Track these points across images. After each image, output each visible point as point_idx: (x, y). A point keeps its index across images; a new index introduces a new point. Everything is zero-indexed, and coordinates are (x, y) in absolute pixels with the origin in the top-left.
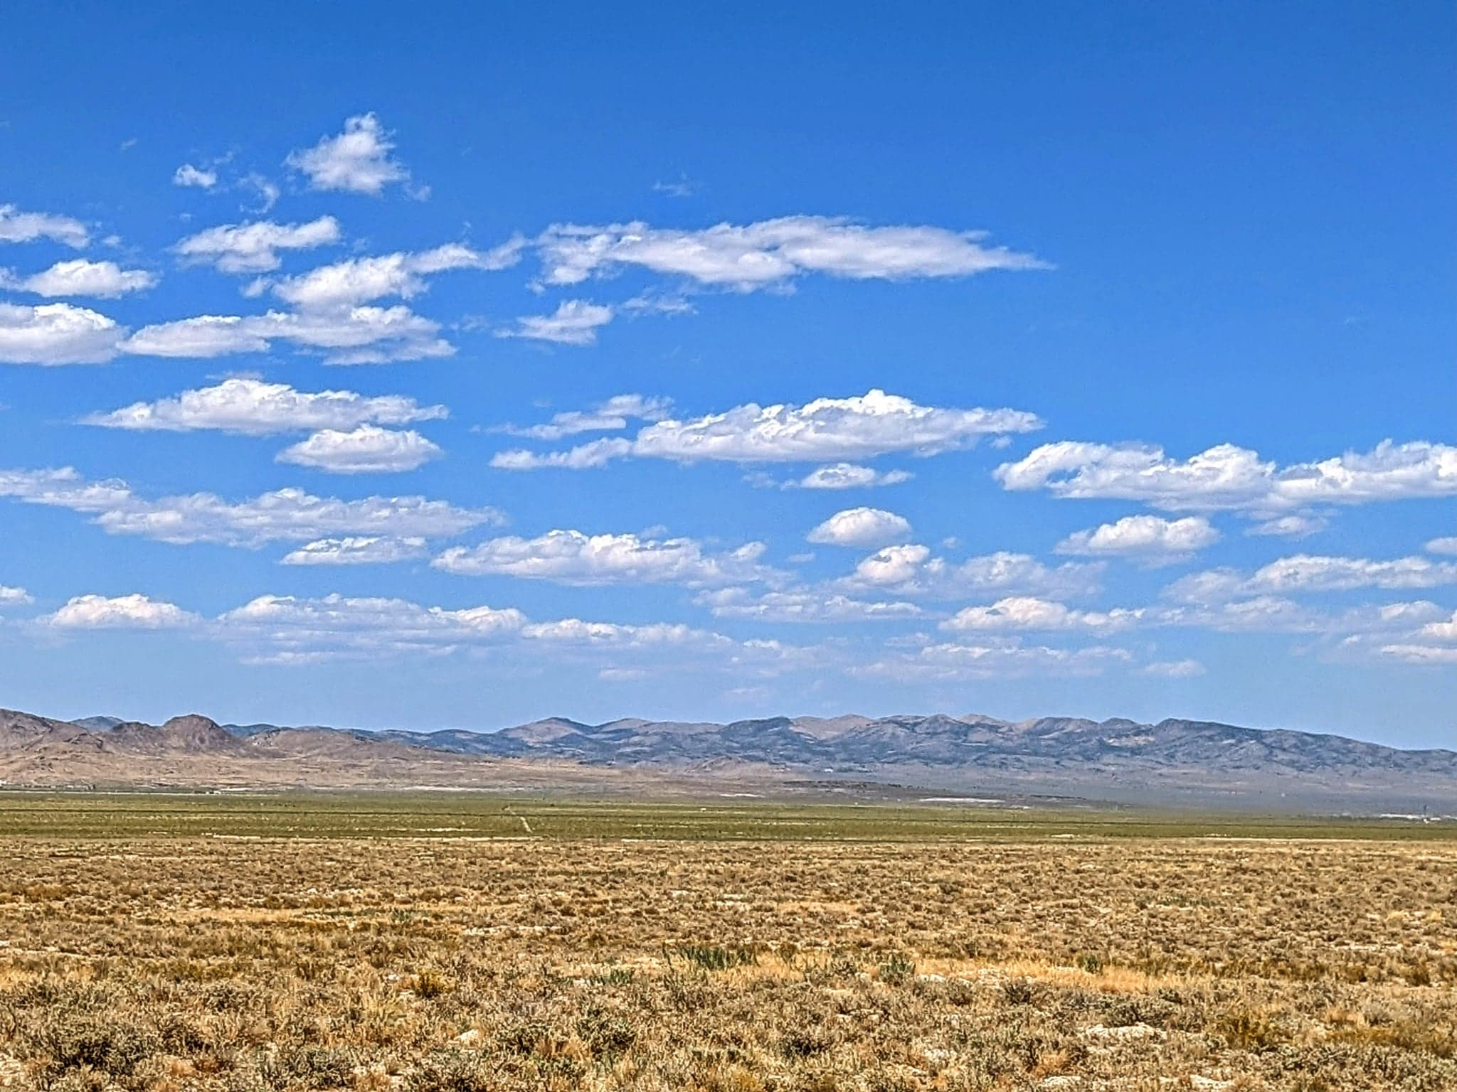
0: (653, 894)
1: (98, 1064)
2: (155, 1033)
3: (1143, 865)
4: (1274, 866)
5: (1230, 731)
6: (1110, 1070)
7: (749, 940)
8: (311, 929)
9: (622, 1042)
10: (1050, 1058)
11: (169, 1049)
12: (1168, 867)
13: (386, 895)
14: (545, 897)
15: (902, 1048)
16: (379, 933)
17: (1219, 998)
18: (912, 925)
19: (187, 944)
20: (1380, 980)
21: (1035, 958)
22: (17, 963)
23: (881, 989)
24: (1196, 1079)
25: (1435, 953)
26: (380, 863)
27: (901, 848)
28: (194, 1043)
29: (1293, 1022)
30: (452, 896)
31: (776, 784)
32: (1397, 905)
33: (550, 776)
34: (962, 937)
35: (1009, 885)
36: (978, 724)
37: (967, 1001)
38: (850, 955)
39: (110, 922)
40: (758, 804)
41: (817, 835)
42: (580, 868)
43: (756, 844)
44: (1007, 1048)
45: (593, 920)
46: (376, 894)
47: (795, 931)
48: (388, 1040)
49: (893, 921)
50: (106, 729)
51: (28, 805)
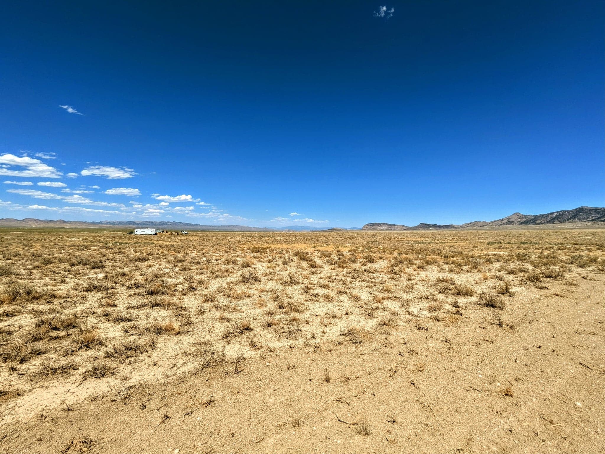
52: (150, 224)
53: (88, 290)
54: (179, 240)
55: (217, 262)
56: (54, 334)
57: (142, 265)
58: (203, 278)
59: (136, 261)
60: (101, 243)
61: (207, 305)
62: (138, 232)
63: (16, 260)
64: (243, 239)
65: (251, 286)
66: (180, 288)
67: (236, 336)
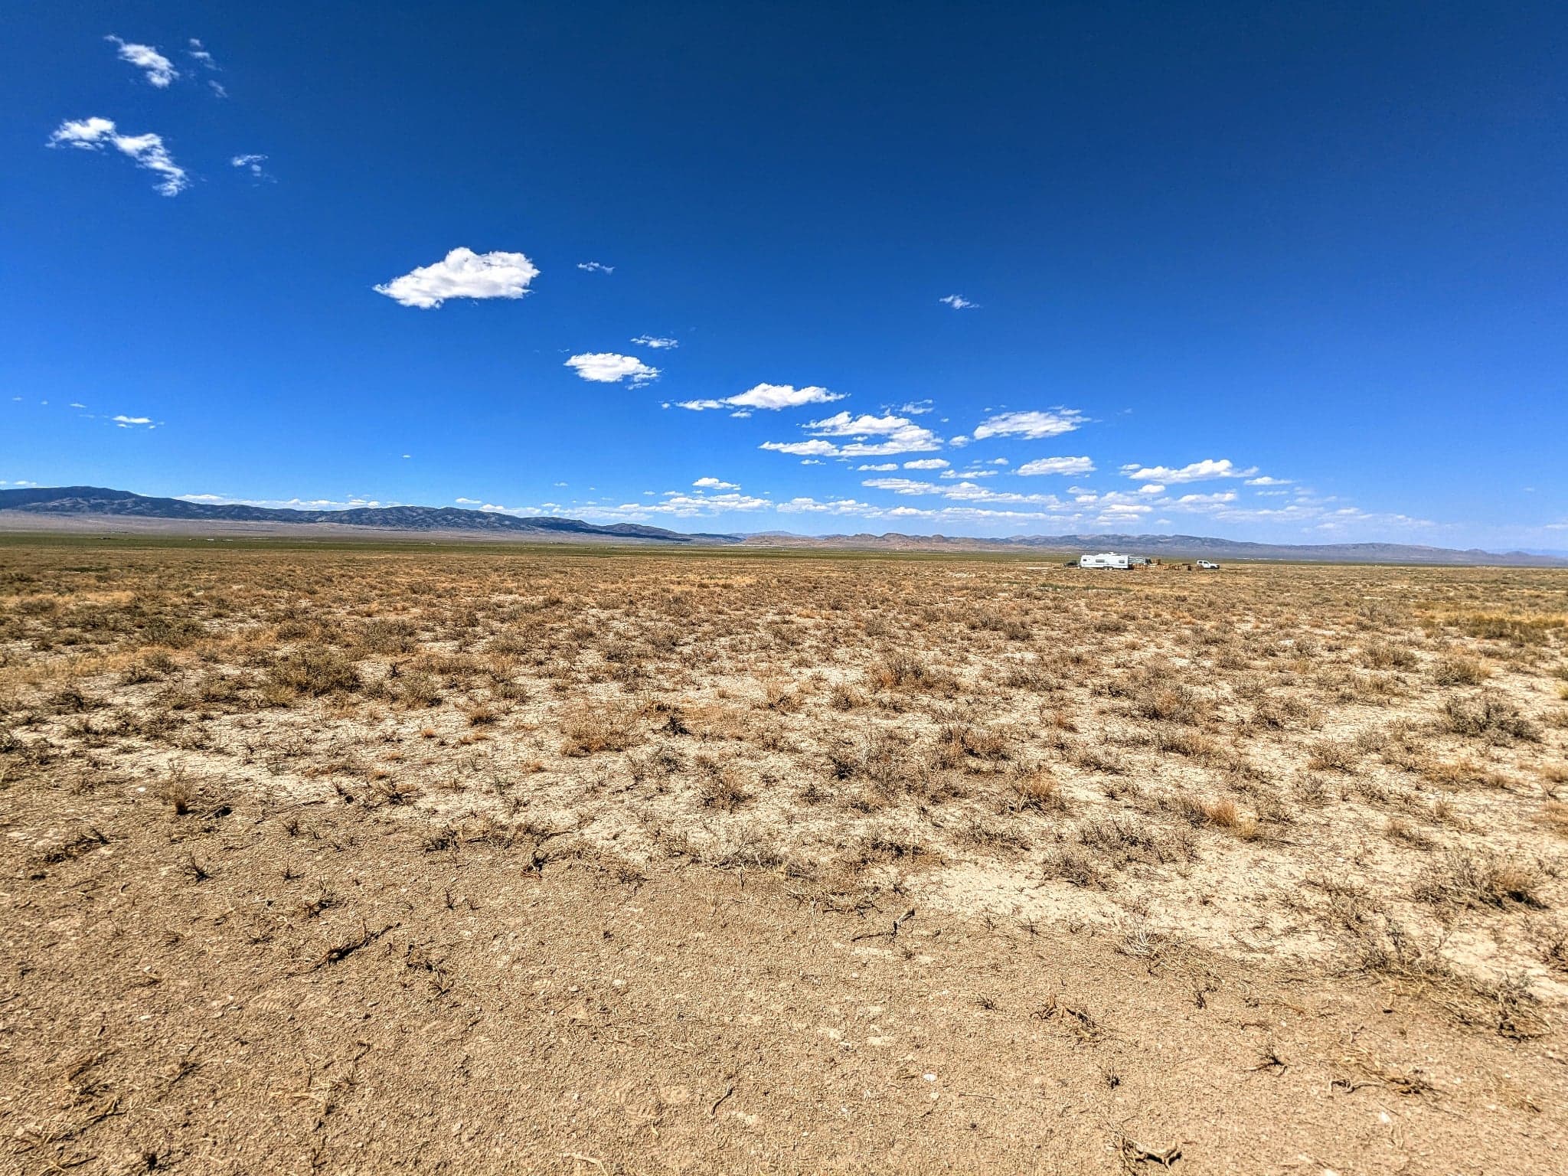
52: (1116, 542)
53: (1013, 684)
54: (1194, 584)
55: (1333, 656)
56: (973, 762)
57: (1113, 641)
58: (1297, 697)
59: (1098, 630)
60: (1015, 586)
61: (1332, 781)
62: (1089, 561)
63: (884, 611)
64: (1417, 588)
65: (1496, 752)
66: (1229, 714)
67: (1470, 906)
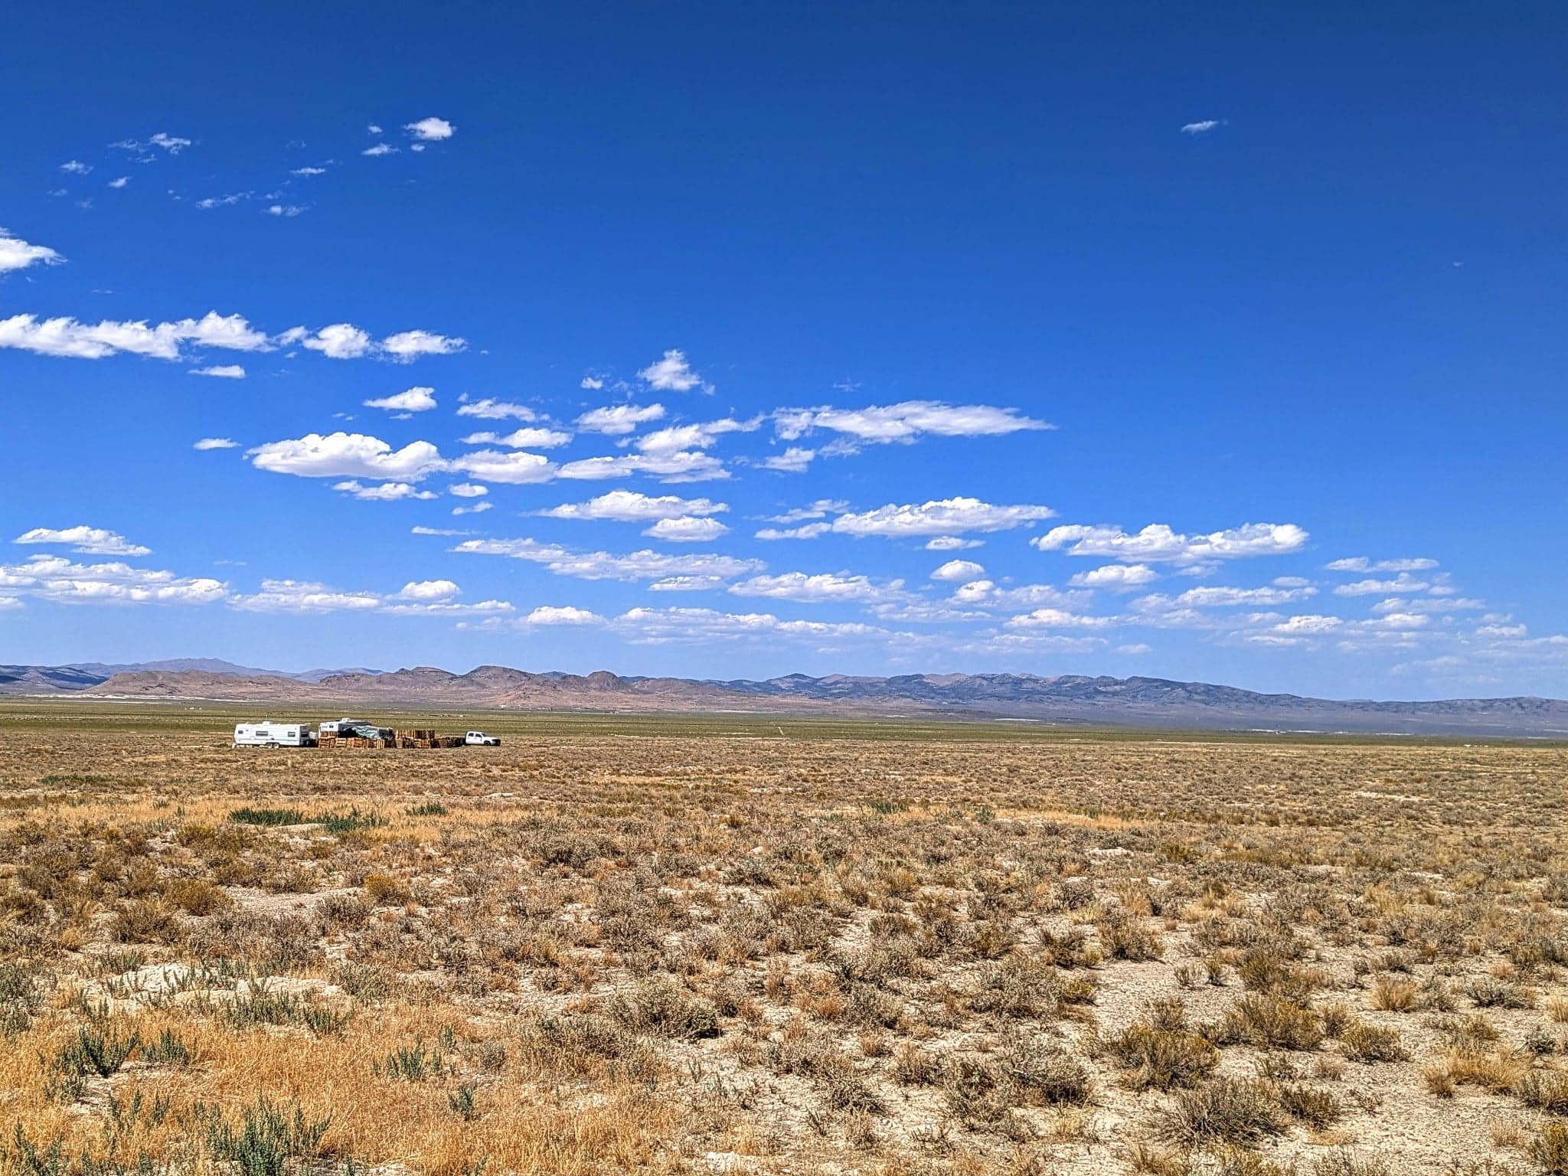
0: (851, 771)
1: (567, 862)
2: (595, 846)
3: (1119, 757)
4: (1192, 759)
5: (1167, 683)
6: (1103, 874)
7: (904, 797)
8: (669, 788)
9: (839, 854)
10: (1071, 867)
11: (603, 855)
12: (1133, 759)
13: (708, 770)
14: (793, 772)
15: (989, 859)
16: (705, 791)
17: (1163, 834)
18: (992, 790)
19: (605, 796)
20: (1251, 823)
21: (1060, 810)
22: (518, 806)
23: (977, 826)
24: (1151, 880)
25: (1282, 808)
26: (704, 752)
27: (985, 746)
28: (616, 852)
29: (1204, 848)
30: (744, 771)
31: (917, 709)
32: (1261, 782)
33: (794, 705)
34: (1020, 797)
35: (1045, 768)
36: (1028, 679)
37: (1024, 834)
38: (959, 806)
39: (563, 783)
40: (907, 721)
41: (939, 738)
42: (812, 756)
43: (905, 743)
44: (1047, 861)
45: (819, 785)
46: (703, 769)
47: (929, 793)
48: (716, 852)
49: (982, 787)
50: (558, 678)
51: (516, 718)
